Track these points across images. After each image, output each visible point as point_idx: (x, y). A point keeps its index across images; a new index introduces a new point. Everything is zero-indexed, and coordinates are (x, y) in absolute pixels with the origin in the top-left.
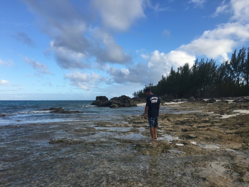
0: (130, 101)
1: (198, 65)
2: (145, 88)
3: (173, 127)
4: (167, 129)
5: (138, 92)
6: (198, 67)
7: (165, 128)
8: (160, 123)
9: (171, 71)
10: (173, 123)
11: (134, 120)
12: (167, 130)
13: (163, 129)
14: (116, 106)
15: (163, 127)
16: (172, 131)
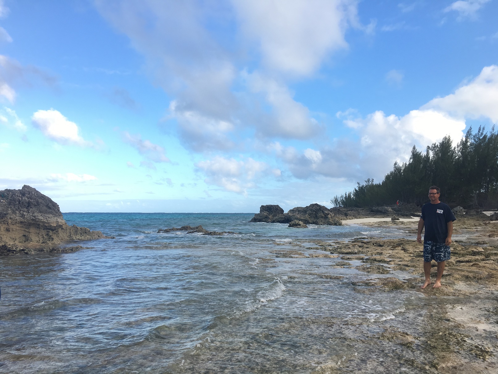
0: (328, 214)
1: (473, 141)
2: (357, 189)
3: (412, 261)
4: (400, 263)
5: (342, 197)
6: (471, 145)
7: (396, 262)
8: (388, 255)
9: (413, 154)
10: (412, 255)
11: (341, 248)
12: (400, 265)
13: (392, 263)
14: (300, 225)
15: (394, 261)
16: (409, 266)
